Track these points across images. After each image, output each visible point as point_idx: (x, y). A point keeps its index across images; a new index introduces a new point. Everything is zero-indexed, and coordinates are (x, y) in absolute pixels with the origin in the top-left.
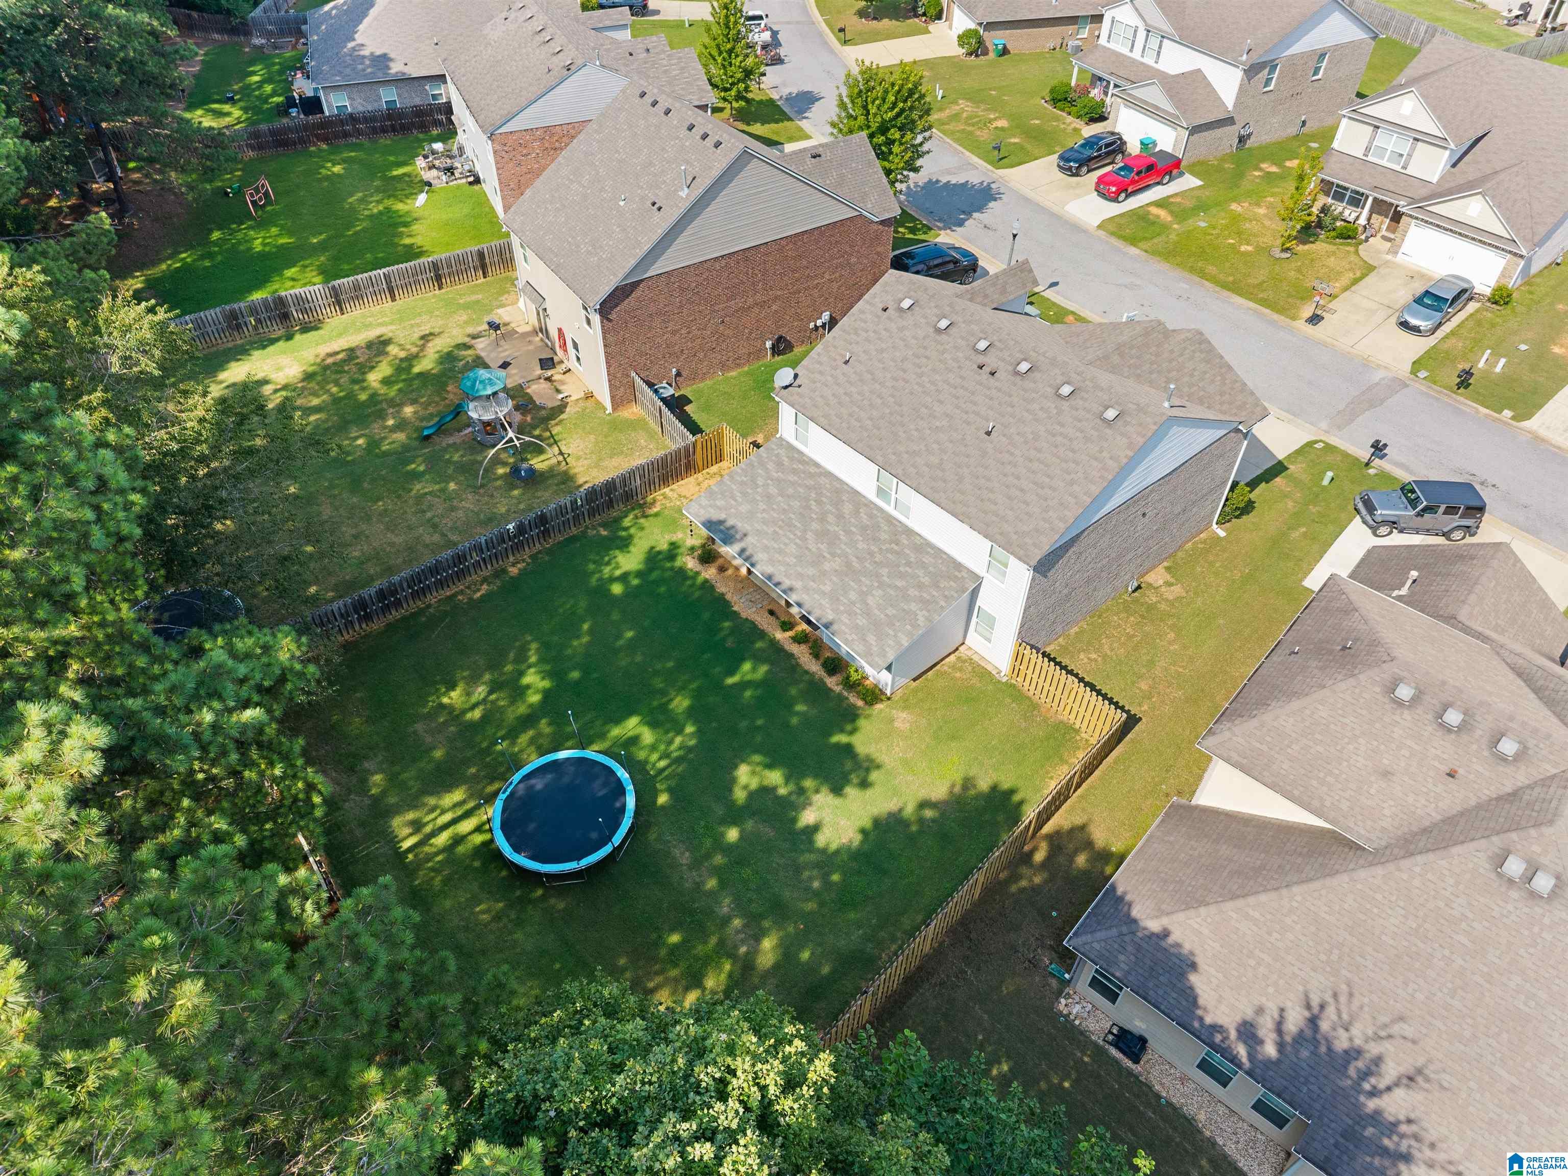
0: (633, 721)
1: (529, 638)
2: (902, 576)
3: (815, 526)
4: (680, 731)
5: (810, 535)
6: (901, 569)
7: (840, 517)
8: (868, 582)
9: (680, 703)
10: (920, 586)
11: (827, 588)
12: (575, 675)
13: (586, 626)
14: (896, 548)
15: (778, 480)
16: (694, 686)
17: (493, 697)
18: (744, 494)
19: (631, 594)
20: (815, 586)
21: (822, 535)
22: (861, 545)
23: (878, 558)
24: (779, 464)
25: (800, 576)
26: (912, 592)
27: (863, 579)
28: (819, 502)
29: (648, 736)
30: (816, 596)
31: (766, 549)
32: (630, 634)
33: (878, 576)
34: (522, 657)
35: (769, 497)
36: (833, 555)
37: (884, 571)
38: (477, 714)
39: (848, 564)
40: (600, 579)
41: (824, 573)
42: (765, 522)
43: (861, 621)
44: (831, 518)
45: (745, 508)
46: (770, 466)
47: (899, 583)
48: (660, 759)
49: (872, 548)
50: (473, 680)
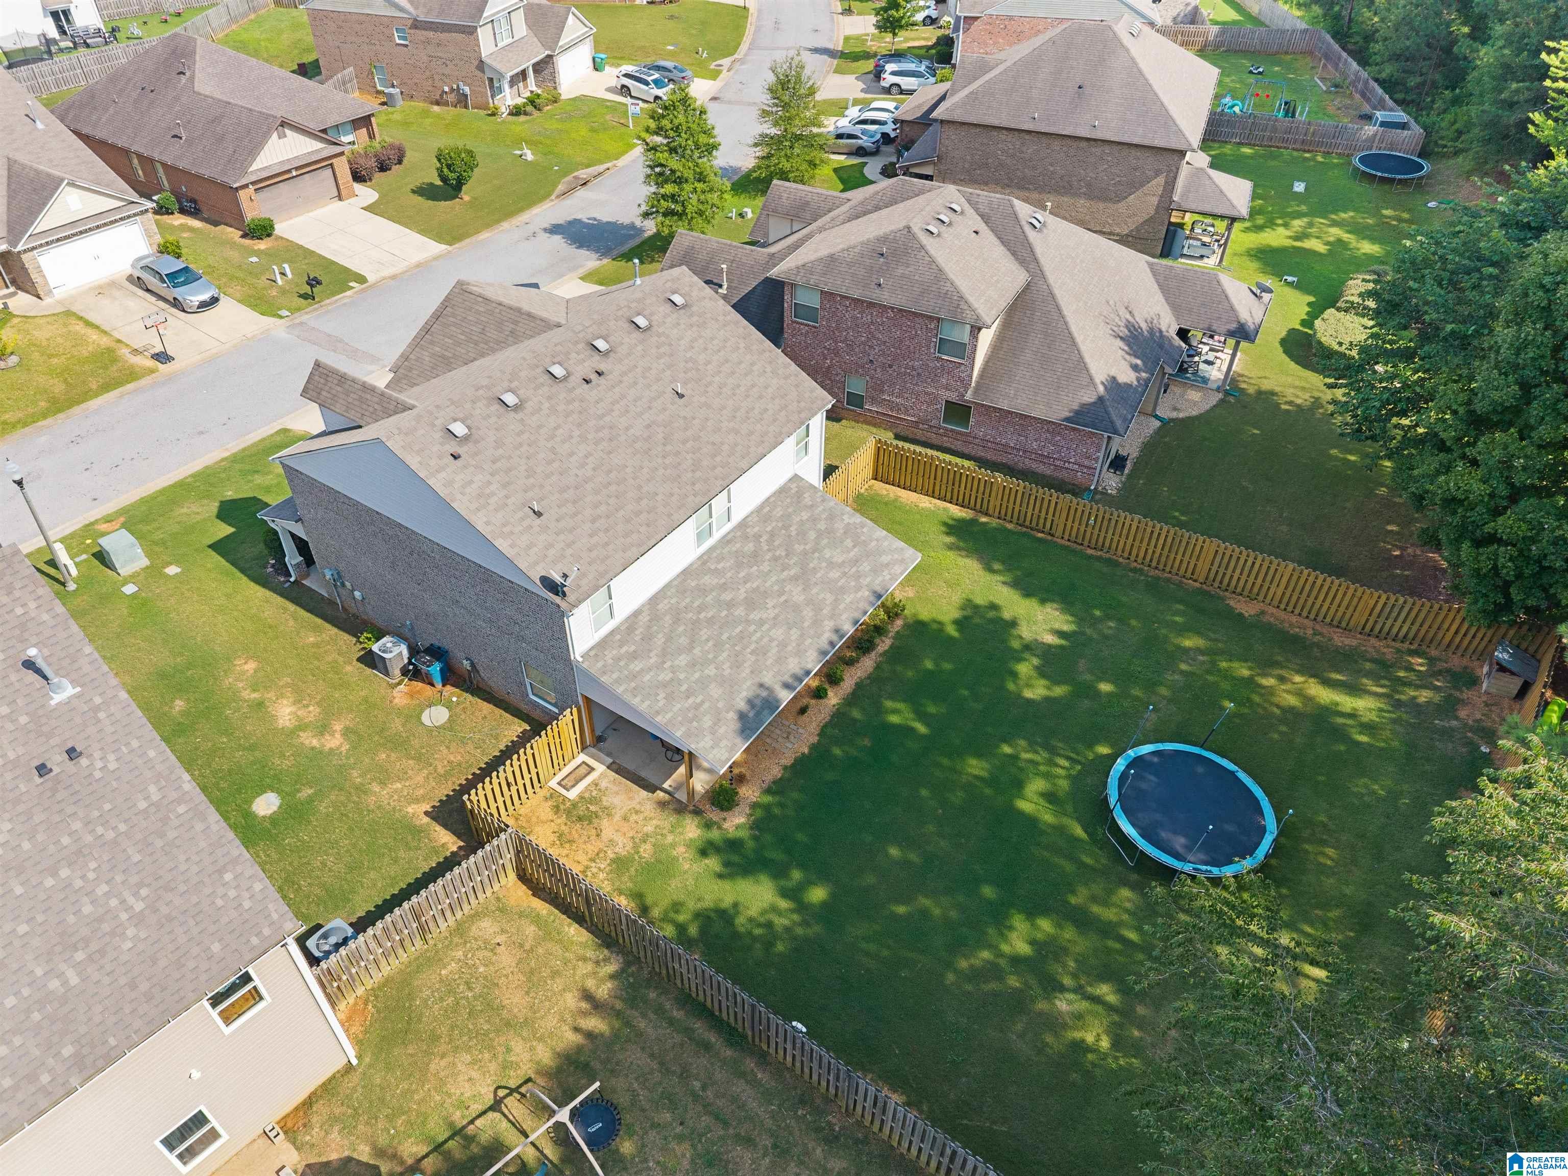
0: (1024, 805)
1: (950, 977)
2: (802, 534)
3: (740, 612)
4: (1014, 758)
5: (755, 616)
6: (793, 533)
7: (723, 587)
8: (815, 562)
9: (976, 767)
10: (814, 520)
11: (830, 598)
12: (988, 891)
13: (901, 910)
14: (765, 537)
15: (664, 654)
16: (945, 761)
17: (1067, 981)
18: (689, 694)
19: (822, 875)
20: (828, 608)
21: (751, 604)
22: (765, 567)
23: (781, 552)
24: (634, 656)
25: (816, 622)
26: (822, 526)
27: (811, 565)
28: (702, 608)
29: (1036, 786)
30: (842, 607)
31: (780, 660)
32: (894, 852)
33: (805, 553)
34: (992, 972)
35: (692, 665)
36: (781, 593)
37: (799, 548)
38: (1105, 990)
39: (795, 578)
40: (805, 923)
41: (809, 602)
42: (737, 665)
43: (866, 567)
44: (727, 596)
45: (715, 691)
46: (636, 666)
47: (812, 535)
48: (1057, 765)
49: (768, 557)
50: (1055, 1023)
